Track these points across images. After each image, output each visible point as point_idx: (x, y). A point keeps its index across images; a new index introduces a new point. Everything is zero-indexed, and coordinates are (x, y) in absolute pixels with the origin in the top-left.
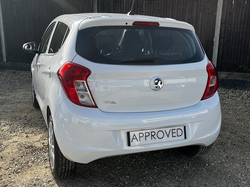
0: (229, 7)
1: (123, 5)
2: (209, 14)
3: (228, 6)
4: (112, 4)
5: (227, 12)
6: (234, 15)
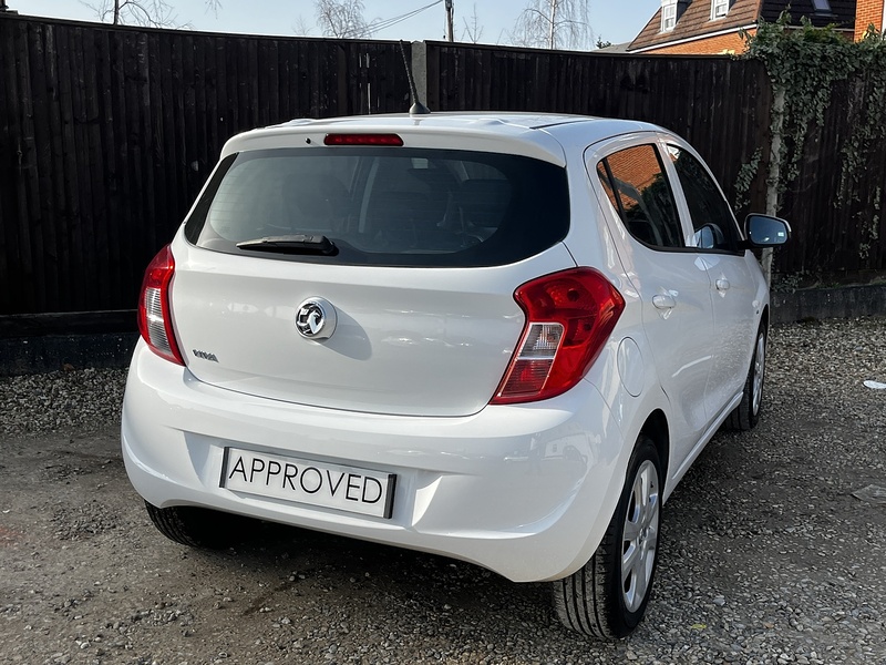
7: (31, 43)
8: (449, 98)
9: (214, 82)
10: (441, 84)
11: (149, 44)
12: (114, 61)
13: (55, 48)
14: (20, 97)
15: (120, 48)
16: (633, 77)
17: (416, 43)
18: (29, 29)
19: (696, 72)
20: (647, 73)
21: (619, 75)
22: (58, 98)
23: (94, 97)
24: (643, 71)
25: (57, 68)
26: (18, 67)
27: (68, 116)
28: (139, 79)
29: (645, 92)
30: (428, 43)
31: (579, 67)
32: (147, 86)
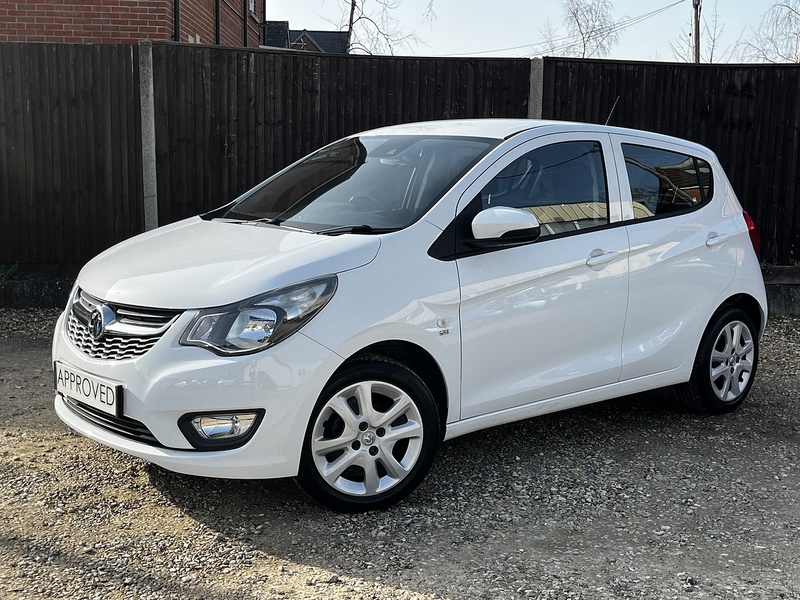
0: (559, 84)
1: (248, 70)
2: (508, 103)
3: (556, 83)
4: (207, 64)
5: (555, 97)
7: (239, 66)
8: (562, 103)
9: (368, 93)
10: (555, 92)
11: (321, 65)
12: (295, 78)
13: (255, 70)
14: (229, 106)
15: (300, 69)
16: (739, 85)
17: (536, 59)
18: (239, 56)
20: (753, 80)
21: (725, 82)
22: (255, 106)
23: (279, 106)
24: (749, 78)
25: (255, 85)
26: (229, 84)
27: (261, 120)
28: (313, 91)
29: (751, 97)
30: (546, 59)
31: (685, 76)
32: (318, 97)
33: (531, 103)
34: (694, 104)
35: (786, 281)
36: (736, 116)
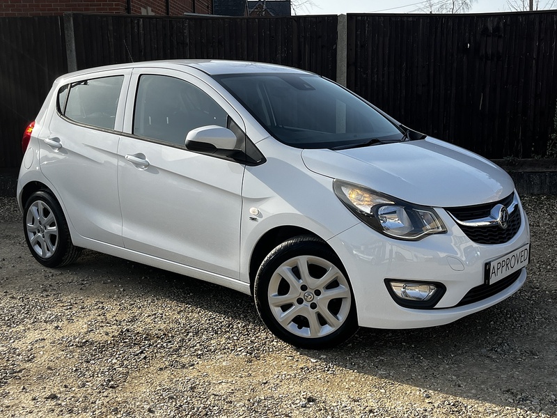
0: (358, 33)
1: (138, 30)
2: (322, 47)
3: (356, 31)
4: (111, 28)
5: (356, 42)
6: (370, 49)
7: (133, 28)
8: (362, 46)
9: (223, 44)
10: (356, 39)
11: (189, 25)
12: (172, 35)
13: (144, 30)
15: (175, 28)
16: (491, 28)
17: (342, 15)
18: (132, 21)
19: (540, 22)
20: (501, 25)
21: (480, 27)
24: (498, 23)
25: (144, 40)
26: (126, 41)
28: (184, 44)
29: (500, 37)
31: (450, 23)
32: (188, 47)
33: (339, 47)
34: (458, 44)
35: (529, 170)
36: (490, 52)
